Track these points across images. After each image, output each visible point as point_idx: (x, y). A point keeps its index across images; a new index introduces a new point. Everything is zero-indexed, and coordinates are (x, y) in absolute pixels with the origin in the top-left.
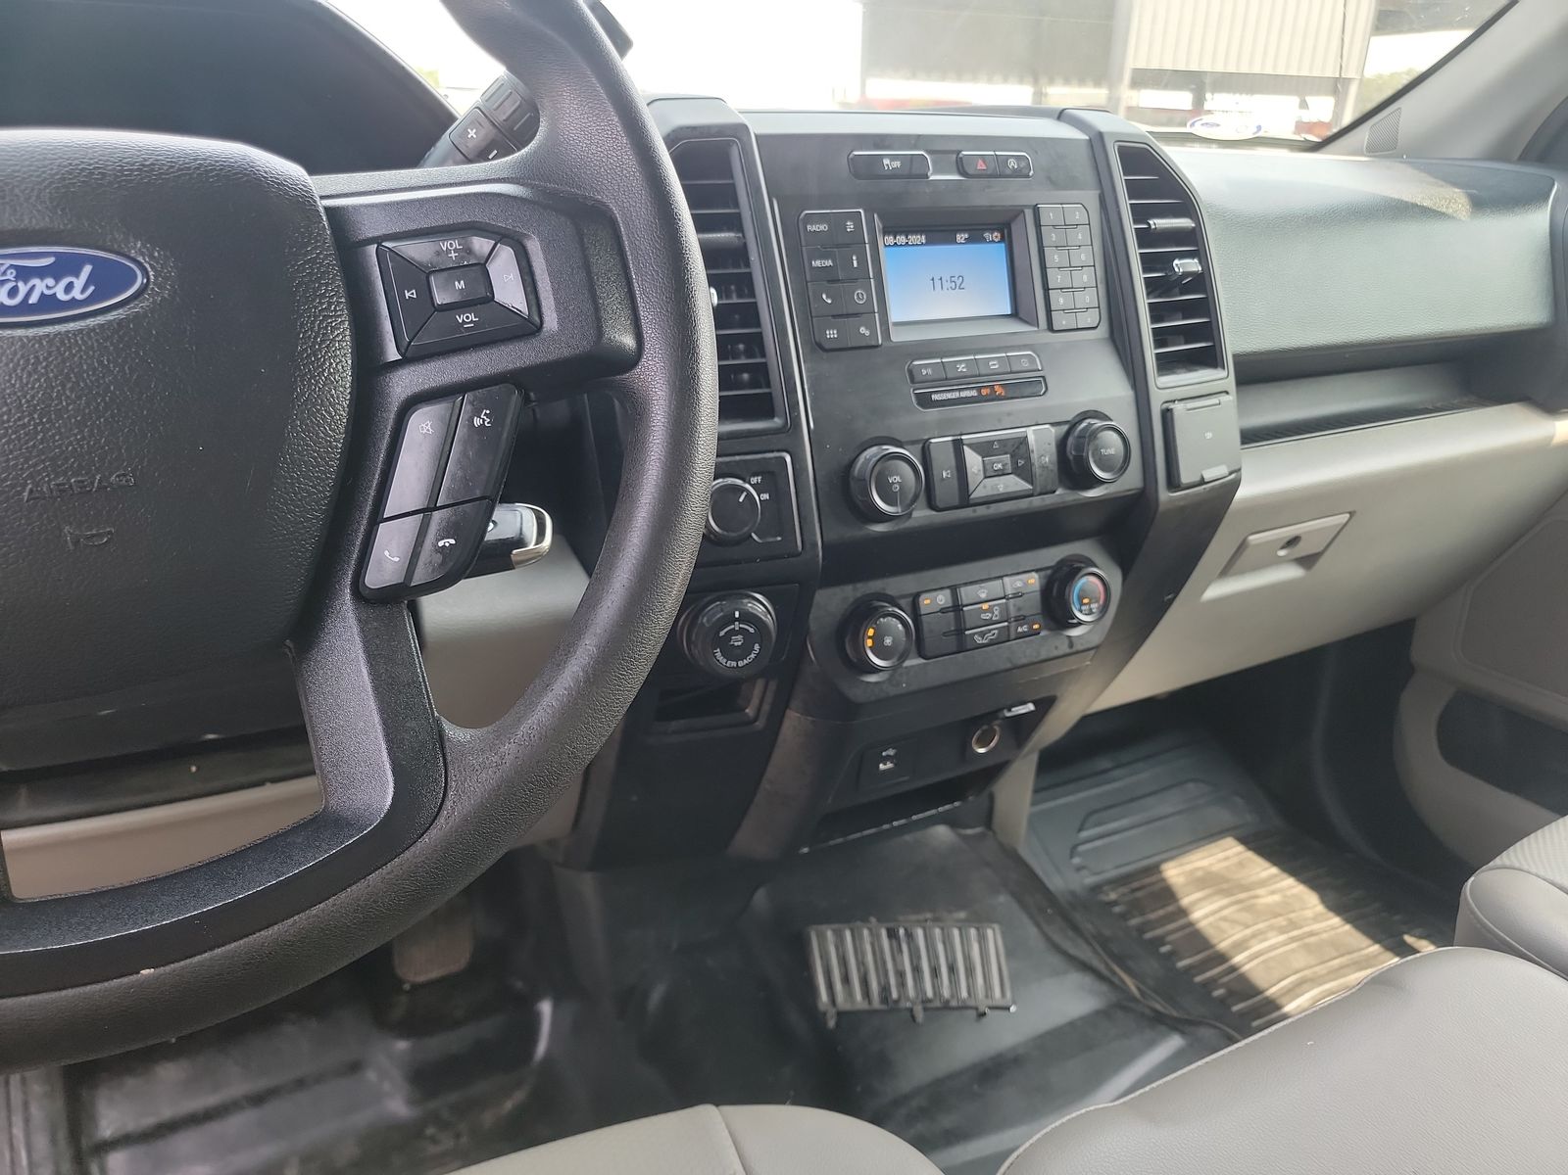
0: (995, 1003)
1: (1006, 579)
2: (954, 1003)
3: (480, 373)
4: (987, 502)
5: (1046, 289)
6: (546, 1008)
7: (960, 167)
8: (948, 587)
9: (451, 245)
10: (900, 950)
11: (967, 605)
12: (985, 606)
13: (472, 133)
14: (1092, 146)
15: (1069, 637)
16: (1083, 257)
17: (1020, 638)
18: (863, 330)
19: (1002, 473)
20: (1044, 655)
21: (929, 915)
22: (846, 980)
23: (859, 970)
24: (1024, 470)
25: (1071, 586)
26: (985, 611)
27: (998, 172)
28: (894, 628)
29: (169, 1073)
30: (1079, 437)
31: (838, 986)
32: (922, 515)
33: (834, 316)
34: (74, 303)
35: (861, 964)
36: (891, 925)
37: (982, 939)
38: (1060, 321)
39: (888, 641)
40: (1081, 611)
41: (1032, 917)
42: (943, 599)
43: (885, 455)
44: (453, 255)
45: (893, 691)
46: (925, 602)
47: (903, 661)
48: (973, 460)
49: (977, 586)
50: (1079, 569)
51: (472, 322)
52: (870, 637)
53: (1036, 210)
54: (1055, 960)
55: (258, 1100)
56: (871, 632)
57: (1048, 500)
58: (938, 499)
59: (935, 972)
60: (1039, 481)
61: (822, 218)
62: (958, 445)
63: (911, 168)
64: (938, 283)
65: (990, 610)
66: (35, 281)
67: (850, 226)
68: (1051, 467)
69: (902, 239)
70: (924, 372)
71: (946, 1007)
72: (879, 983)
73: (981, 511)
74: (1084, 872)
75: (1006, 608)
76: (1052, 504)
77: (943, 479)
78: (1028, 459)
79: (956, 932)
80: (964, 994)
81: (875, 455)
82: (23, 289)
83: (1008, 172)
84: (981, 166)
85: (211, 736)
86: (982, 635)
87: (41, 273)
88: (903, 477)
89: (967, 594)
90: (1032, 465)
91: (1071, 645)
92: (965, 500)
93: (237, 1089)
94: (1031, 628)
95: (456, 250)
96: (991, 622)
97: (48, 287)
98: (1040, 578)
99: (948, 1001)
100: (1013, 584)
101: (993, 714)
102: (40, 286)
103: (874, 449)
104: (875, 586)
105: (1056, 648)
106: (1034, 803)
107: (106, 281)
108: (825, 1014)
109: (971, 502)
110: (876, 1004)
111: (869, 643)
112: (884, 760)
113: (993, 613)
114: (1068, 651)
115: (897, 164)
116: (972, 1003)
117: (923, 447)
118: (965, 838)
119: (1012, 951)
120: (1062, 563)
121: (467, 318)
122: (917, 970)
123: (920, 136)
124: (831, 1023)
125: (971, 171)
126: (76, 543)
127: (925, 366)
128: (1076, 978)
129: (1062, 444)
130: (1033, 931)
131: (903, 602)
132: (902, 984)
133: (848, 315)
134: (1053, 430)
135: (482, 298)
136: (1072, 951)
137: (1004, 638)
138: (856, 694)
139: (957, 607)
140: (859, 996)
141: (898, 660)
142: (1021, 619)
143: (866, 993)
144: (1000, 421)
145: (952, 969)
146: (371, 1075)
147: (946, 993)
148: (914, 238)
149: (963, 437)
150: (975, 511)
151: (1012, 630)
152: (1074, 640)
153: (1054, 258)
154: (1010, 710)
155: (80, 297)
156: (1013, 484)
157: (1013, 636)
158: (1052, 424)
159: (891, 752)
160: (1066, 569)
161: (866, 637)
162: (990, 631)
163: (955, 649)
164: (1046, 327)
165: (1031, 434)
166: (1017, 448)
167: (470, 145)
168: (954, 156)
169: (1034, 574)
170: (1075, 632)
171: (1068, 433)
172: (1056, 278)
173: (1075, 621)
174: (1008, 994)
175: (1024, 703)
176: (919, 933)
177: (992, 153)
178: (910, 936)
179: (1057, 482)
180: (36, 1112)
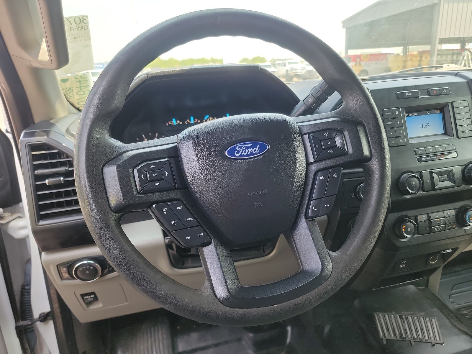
0: (438, 342)
1: (444, 211)
2: (424, 340)
3: (334, 164)
4: (441, 189)
5: (456, 126)
6: (289, 329)
7: (429, 93)
8: (426, 214)
9: (326, 134)
10: (404, 323)
11: (432, 219)
12: (438, 220)
13: (310, 100)
14: (468, 84)
15: (465, 230)
16: (467, 116)
17: (449, 230)
18: (401, 141)
19: (445, 181)
20: (457, 235)
21: (411, 313)
22: (388, 330)
23: (392, 328)
24: (452, 179)
25: (466, 214)
26: (438, 221)
27: (440, 94)
28: (411, 225)
29: (194, 336)
30: (469, 169)
31: (386, 331)
32: (420, 193)
33: (393, 138)
34: (256, 153)
35: (392, 325)
36: (400, 314)
37: (431, 322)
38: (461, 135)
39: (409, 229)
40: (469, 222)
41: (446, 316)
42: (425, 217)
43: (409, 177)
44: (327, 136)
45: (410, 244)
46: (420, 218)
47: (414, 235)
48: (436, 177)
49: (435, 213)
50: (469, 209)
51: (332, 152)
52: (404, 228)
53: (452, 103)
54: (456, 331)
55: (216, 345)
56: (404, 227)
57: (459, 188)
58: (425, 188)
59: (416, 330)
60: (457, 182)
61: (389, 111)
62: (431, 173)
63: (414, 95)
64: (421, 126)
65: (440, 221)
66: (249, 149)
67: (397, 112)
68: (460, 179)
69: (410, 114)
70: (420, 152)
71: (421, 341)
72: (399, 332)
73: (438, 192)
74: (454, 304)
75: (444, 220)
76: (460, 189)
77: (426, 183)
78: (453, 176)
79: (422, 319)
80: (427, 338)
81: (406, 176)
82: (247, 151)
83: (443, 93)
84: (435, 92)
85: (237, 248)
86: (437, 228)
87: (250, 147)
88: (415, 182)
89: (432, 216)
90: (454, 178)
91: (465, 232)
92: (433, 188)
93: (210, 342)
94: (452, 226)
95: (327, 135)
96: (440, 225)
97: (252, 150)
98: (455, 211)
99: (422, 340)
100: (447, 213)
101: (439, 252)
102: (250, 150)
103: (406, 174)
104: (404, 213)
105: (461, 233)
106: (441, 279)
107: (262, 148)
108: (382, 339)
109: (435, 189)
110: (398, 338)
111: (404, 230)
112: (402, 264)
113: (441, 222)
114: (464, 234)
115: (410, 94)
116: (430, 341)
117: (420, 174)
118: (419, 289)
119: (441, 326)
120: (462, 207)
121: (330, 151)
122: (410, 329)
123: (416, 86)
124: (385, 343)
125: (432, 94)
126: (256, 206)
127: (420, 151)
128: (464, 337)
129: (463, 171)
130: (447, 321)
131: (412, 218)
132: (406, 333)
133: (397, 137)
134: (460, 167)
135: (334, 146)
136: (461, 328)
137: (444, 229)
138: (398, 244)
139: (429, 220)
140: (392, 335)
141: (412, 235)
142: (450, 224)
143: (395, 335)
144: (443, 165)
145: (422, 330)
146: (244, 343)
147: (421, 337)
148: (414, 114)
149: (432, 170)
150: (436, 192)
151: (447, 227)
152: (466, 230)
153: (458, 117)
154: (444, 251)
155: (257, 152)
156: (448, 184)
157: (447, 229)
158: (460, 166)
159: (404, 262)
160: (463, 209)
161: (403, 228)
162: (441, 227)
163: (429, 232)
164: (456, 137)
165: (453, 168)
166: (449, 173)
167: (309, 103)
168: (427, 90)
169: (453, 210)
170: (466, 228)
171: (465, 168)
172: (459, 123)
173: (468, 225)
174: (442, 340)
175: (449, 249)
176: (410, 318)
177: (438, 88)
178: (407, 319)
179: (462, 183)
180: (165, 342)
